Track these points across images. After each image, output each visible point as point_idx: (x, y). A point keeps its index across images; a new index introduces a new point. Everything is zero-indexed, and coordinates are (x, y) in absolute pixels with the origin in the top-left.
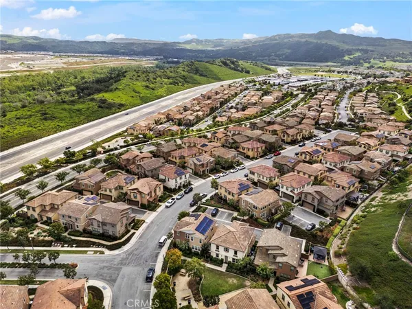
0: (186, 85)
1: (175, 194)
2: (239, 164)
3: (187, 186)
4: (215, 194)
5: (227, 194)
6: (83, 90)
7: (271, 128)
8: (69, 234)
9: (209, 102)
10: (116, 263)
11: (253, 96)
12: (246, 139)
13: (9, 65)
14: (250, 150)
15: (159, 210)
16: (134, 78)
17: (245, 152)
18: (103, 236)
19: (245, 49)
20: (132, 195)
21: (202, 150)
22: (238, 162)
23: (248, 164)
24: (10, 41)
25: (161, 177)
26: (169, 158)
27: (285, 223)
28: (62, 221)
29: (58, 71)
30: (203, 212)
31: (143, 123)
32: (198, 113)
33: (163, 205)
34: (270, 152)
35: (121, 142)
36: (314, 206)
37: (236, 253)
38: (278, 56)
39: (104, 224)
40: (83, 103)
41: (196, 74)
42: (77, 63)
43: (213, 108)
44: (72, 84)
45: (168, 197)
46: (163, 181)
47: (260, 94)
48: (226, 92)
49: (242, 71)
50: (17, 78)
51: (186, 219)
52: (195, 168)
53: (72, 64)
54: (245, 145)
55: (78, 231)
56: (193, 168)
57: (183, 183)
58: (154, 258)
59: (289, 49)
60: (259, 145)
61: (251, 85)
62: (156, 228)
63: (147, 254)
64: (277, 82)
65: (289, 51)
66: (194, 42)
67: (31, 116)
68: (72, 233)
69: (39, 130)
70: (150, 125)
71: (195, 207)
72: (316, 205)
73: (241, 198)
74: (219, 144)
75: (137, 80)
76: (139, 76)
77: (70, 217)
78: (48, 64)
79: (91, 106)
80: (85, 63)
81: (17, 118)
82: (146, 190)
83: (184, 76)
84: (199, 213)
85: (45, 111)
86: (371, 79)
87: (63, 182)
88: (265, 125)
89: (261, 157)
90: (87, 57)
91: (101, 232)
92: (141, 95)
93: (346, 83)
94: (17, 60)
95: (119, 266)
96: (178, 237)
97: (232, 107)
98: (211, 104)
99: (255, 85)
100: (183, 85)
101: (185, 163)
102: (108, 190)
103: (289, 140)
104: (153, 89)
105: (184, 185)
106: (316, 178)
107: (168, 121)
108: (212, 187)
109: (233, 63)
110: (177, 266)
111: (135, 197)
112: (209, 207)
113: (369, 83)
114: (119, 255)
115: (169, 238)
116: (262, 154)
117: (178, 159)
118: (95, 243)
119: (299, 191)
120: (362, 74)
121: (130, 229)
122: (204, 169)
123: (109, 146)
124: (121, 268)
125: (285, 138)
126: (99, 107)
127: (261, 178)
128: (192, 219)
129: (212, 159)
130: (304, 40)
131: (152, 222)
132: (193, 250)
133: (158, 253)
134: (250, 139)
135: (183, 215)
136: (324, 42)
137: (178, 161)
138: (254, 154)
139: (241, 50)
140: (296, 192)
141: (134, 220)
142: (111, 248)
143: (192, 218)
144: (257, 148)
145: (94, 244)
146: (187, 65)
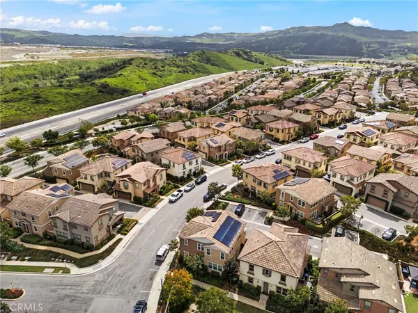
0: (196, 74)
1: (182, 185)
2: (266, 148)
3: (199, 174)
4: (238, 186)
5: (255, 185)
6: (86, 79)
7: (302, 107)
8: (22, 241)
9: (223, 86)
10: (85, 289)
11: (271, 82)
12: (273, 119)
13: (13, 56)
14: (280, 131)
15: (160, 205)
16: (141, 65)
17: (273, 133)
18: (73, 244)
19: (257, 42)
20: (121, 183)
21: (218, 131)
22: (265, 146)
23: (277, 148)
24: (19, 35)
25: (164, 161)
26: (176, 140)
27: (348, 227)
28: (15, 220)
29: (62, 62)
30: (224, 209)
31: (147, 106)
32: (211, 96)
33: (166, 199)
34: (305, 135)
35: (118, 124)
36: (387, 203)
37: (283, 278)
38: (292, 49)
39: (73, 225)
40: (82, 87)
41: (207, 63)
42: (84, 55)
43: (227, 92)
44: (76, 74)
45: (172, 188)
46: (167, 167)
47: (280, 80)
48: (240, 78)
49: (256, 62)
50: (19, 67)
51: (199, 219)
52: (209, 151)
53: (78, 55)
54: (273, 125)
55: (37, 236)
56: (207, 151)
57: (193, 170)
58: (148, 282)
59: (303, 42)
60: (291, 125)
61: (267, 73)
62: (153, 231)
63: (137, 274)
64: (296, 70)
65: (304, 44)
66: (205, 36)
67: (21, 99)
68: (27, 239)
69: (28, 114)
70: (155, 108)
71: (210, 203)
72: (390, 202)
73: (279, 190)
74: (238, 124)
75: (144, 67)
76: (146, 64)
77: (24, 214)
78: (52, 55)
79: (90, 90)
80: (91, 55)
81: (6, 102)
82: (141, 178)
83: (194, 65)
84: (218, 211)
85: (39, 94)
86: (399, 68)
87: (35, 168)
88: (294, 104)
89: (294, 140)
90: (95, 49)
91: (69, 238)
92: (148, 82)
93: (373, 70)
94: (22, 51)
95: (89, 296)
96: (187, 249)
97: (249, 91)
98: (225, 88)
99: (272, 73)
100: (193, 74)
101: (196, 146)
102: (89, 177)
103: (326, 121)
104: (161, 77)
105: (194, 173)
106: (379, 164)
107: (176, 105)
108: (234, 175)
109: (246, 53)
110: (183, 300)
111: (126, 188)
112: (230, 203)
113: (396, 71)
114: (93, 275)
115: (172, 248)
116: (294, 137)
117: (186, 140)
118: (59, 254)
119: (359, 181)
120: (387, 64)
121: (115, 233)
122: (221, 153)
123: (103, 129)
124: (92, 299)
125: (321, 119)
126: (100, 91)
127: (301, 165)
128: (208, 220)
129: (232, 141)
130: (319, 33)
131: (148, 224)
132: (210, 270)
133: (155, 273)
134: (277, 118)
135: (194, 213)
136: (340, 34)
137: (186, 143)
138: (285, 137)
139: (253, 43)
140: (355, 182)
141: (121, 219)
142: (81, 264)
143: (207, 218)
144: (289, 129)
145: (56, 256)
146: (198, 55)
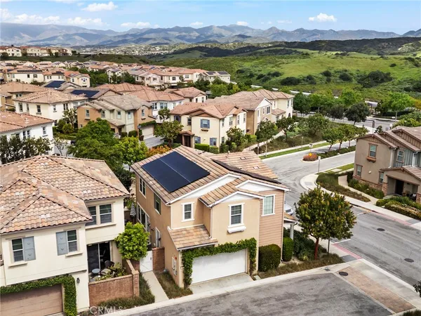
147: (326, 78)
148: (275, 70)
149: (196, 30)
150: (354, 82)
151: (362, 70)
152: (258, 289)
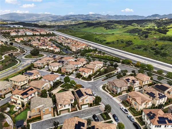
147: (117, 42)
148: (104, 39)
149: (85, 15)
150: (125, 43)
151: (127, 39)
152: (89, 109)
